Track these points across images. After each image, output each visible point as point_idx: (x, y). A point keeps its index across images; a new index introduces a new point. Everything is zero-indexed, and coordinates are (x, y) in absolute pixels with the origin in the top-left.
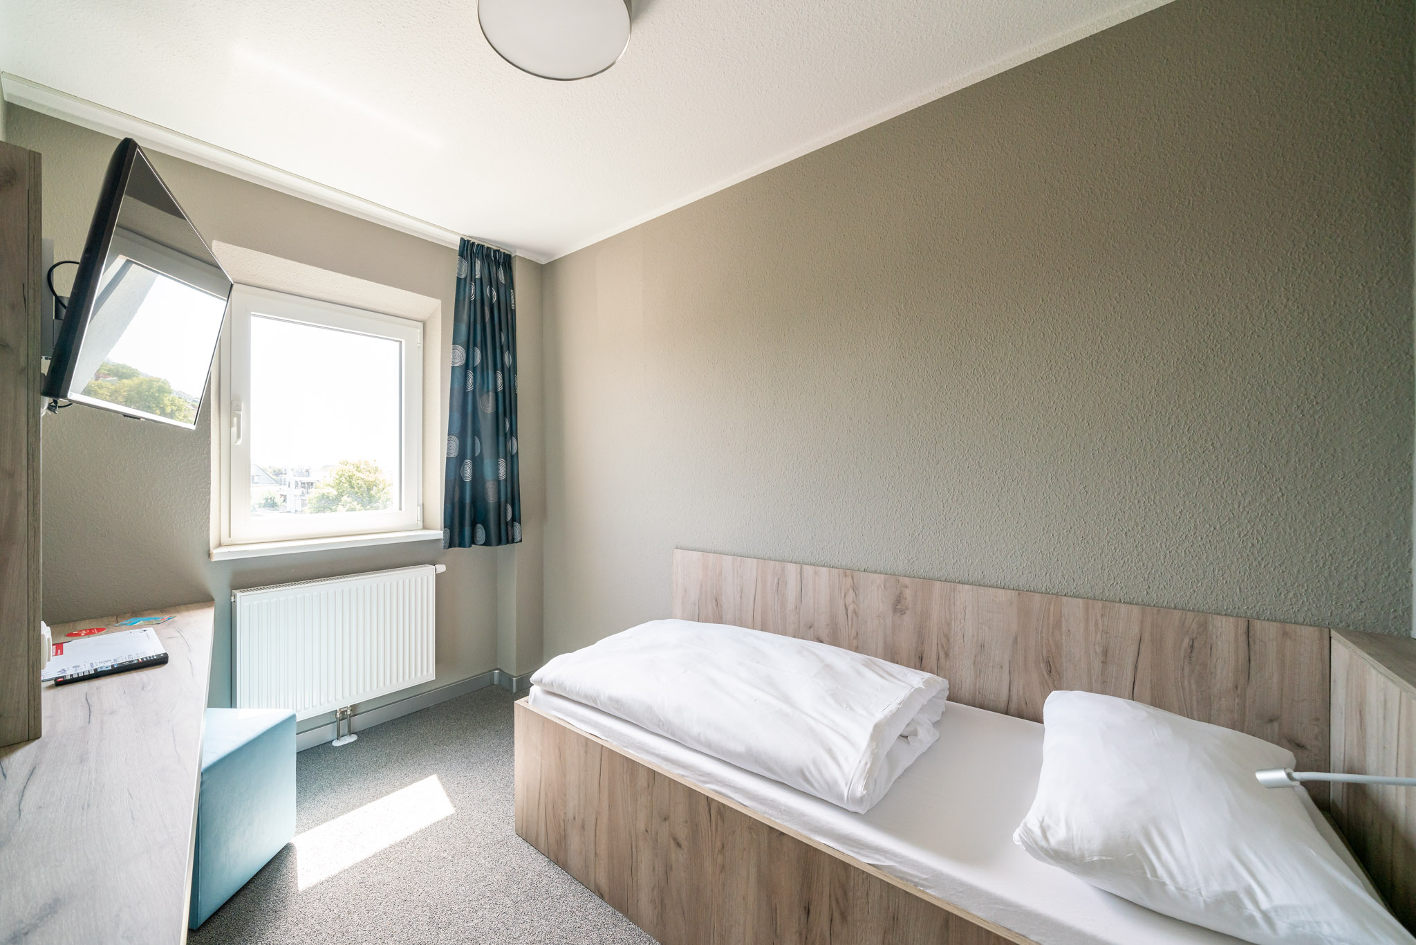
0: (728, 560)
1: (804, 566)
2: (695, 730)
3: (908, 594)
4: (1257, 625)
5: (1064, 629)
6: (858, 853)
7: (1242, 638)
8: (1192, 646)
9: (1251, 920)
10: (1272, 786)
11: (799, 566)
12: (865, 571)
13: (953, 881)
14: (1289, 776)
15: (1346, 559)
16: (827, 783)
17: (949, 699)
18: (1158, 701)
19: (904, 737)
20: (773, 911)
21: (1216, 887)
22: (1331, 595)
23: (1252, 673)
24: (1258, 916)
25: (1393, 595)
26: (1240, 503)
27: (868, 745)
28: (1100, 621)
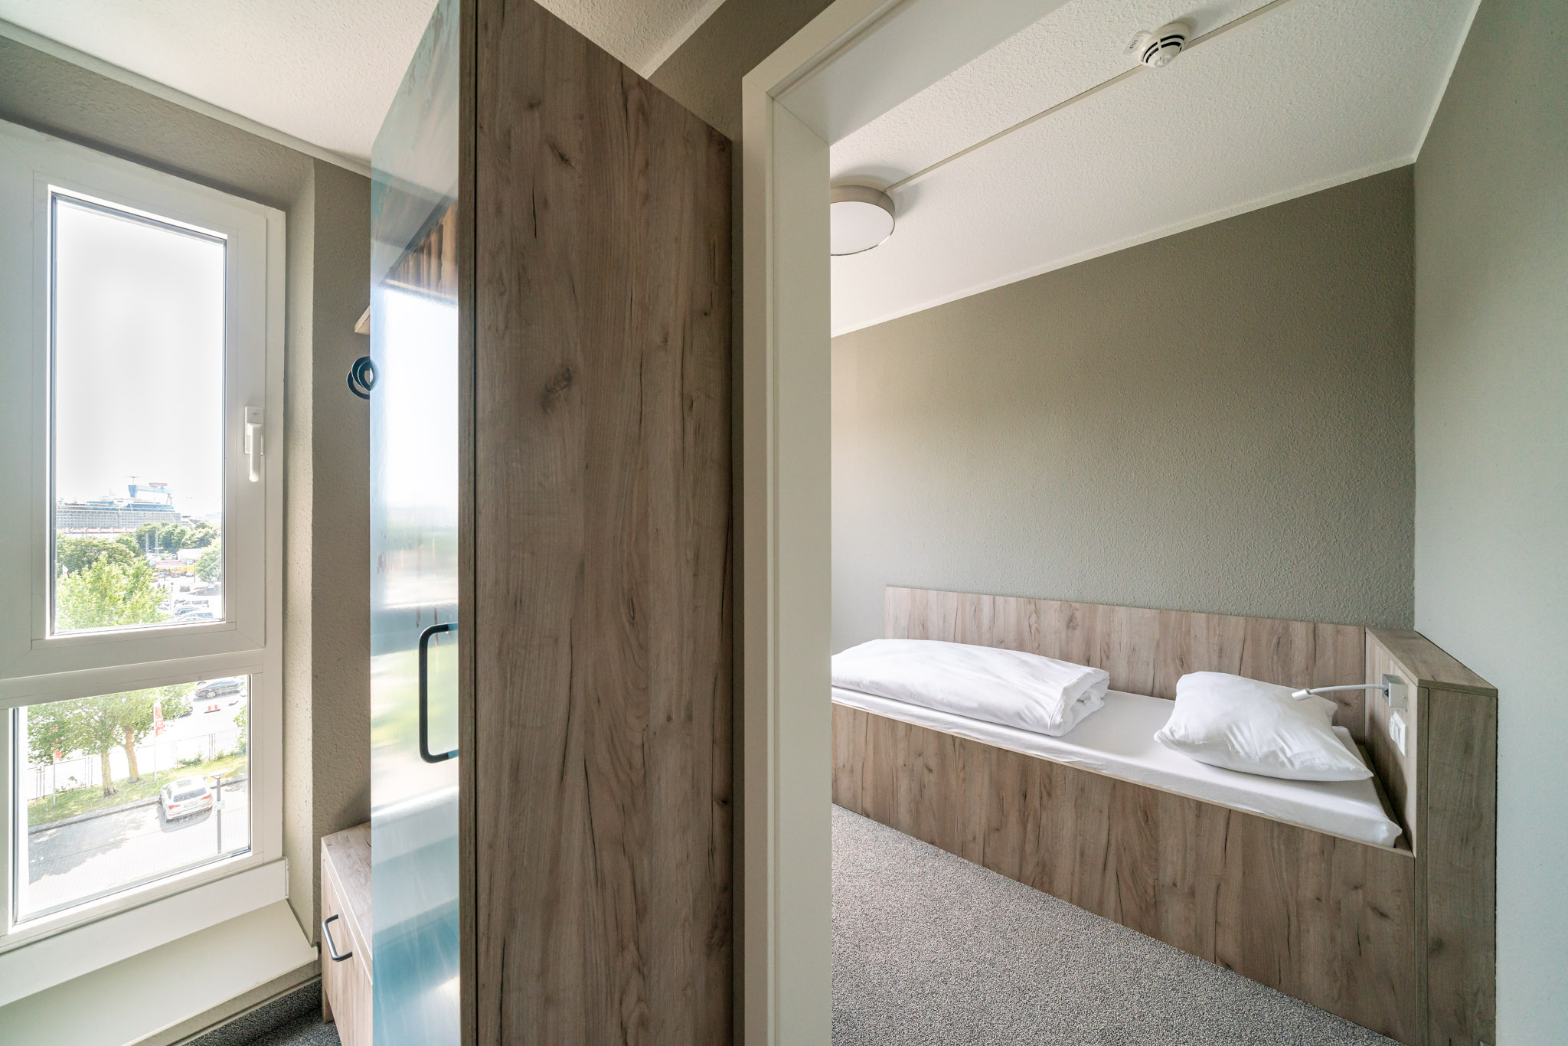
0: (933, 594)
1: (997, 598)
2: (939, 697)
3: (1078, 615)
4: (1321, 626)
5: (1192, 634)
6: (1058, 757)
7: (1311, 635)
8: (1279, 642)
9: (1283, 764)
10: (1301, 699)
11: (992, 597)
12: (1045, 599)
13: (1117, 763)
14: (1308, 692)
15: (1375, 582)
16: (1036, 718)
17: (1109, 688)
18: (1256, 675)
19: (1081, 701)
20: (1001, 801)
21: (1265, 749)
22: (1366, 606)
23: (1317, 659)
24: (1286, 761)
25: (1404, 604)
26: (1309, 547)
27: (1061, 698)
28: (1217, 629)
